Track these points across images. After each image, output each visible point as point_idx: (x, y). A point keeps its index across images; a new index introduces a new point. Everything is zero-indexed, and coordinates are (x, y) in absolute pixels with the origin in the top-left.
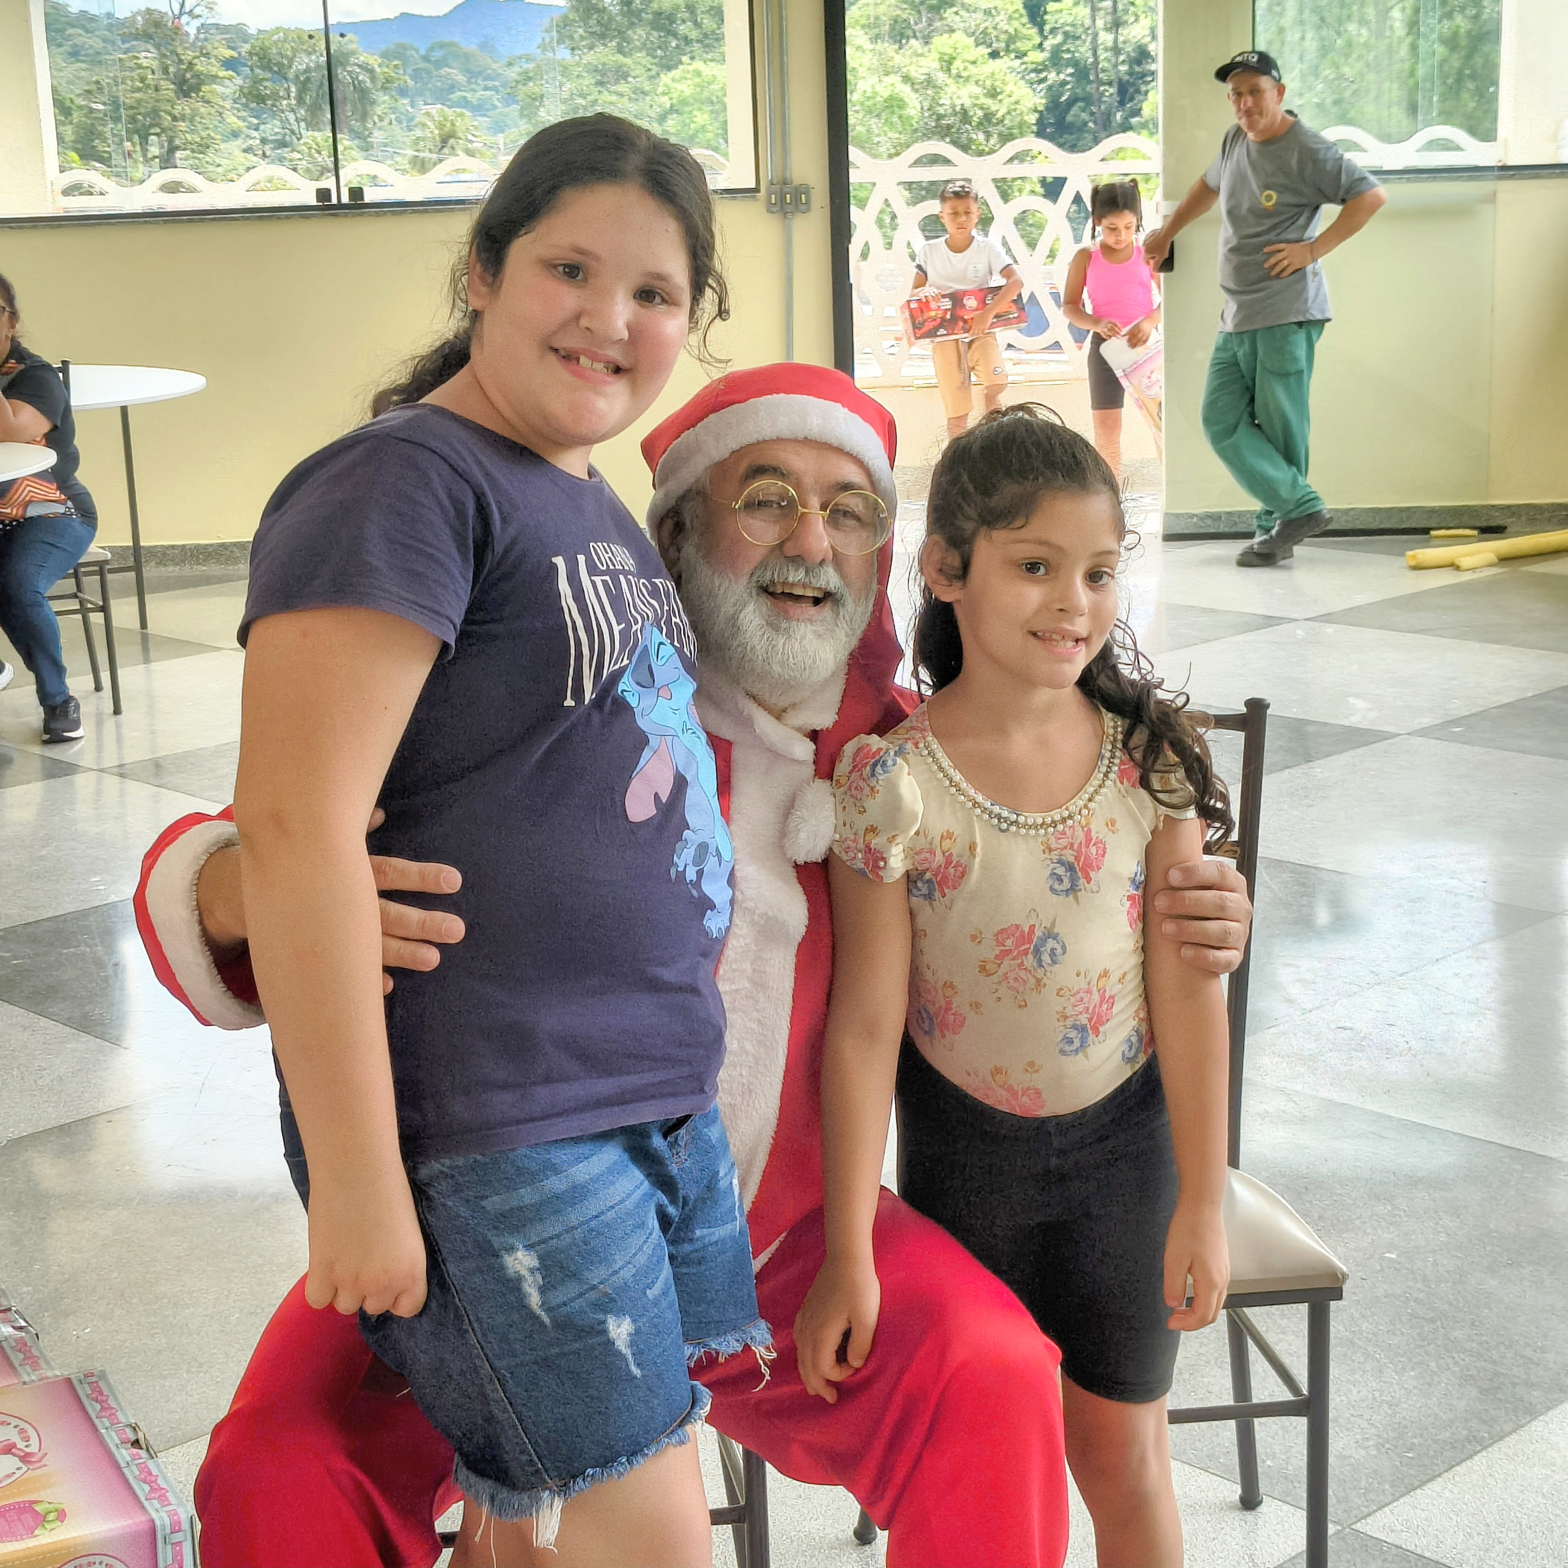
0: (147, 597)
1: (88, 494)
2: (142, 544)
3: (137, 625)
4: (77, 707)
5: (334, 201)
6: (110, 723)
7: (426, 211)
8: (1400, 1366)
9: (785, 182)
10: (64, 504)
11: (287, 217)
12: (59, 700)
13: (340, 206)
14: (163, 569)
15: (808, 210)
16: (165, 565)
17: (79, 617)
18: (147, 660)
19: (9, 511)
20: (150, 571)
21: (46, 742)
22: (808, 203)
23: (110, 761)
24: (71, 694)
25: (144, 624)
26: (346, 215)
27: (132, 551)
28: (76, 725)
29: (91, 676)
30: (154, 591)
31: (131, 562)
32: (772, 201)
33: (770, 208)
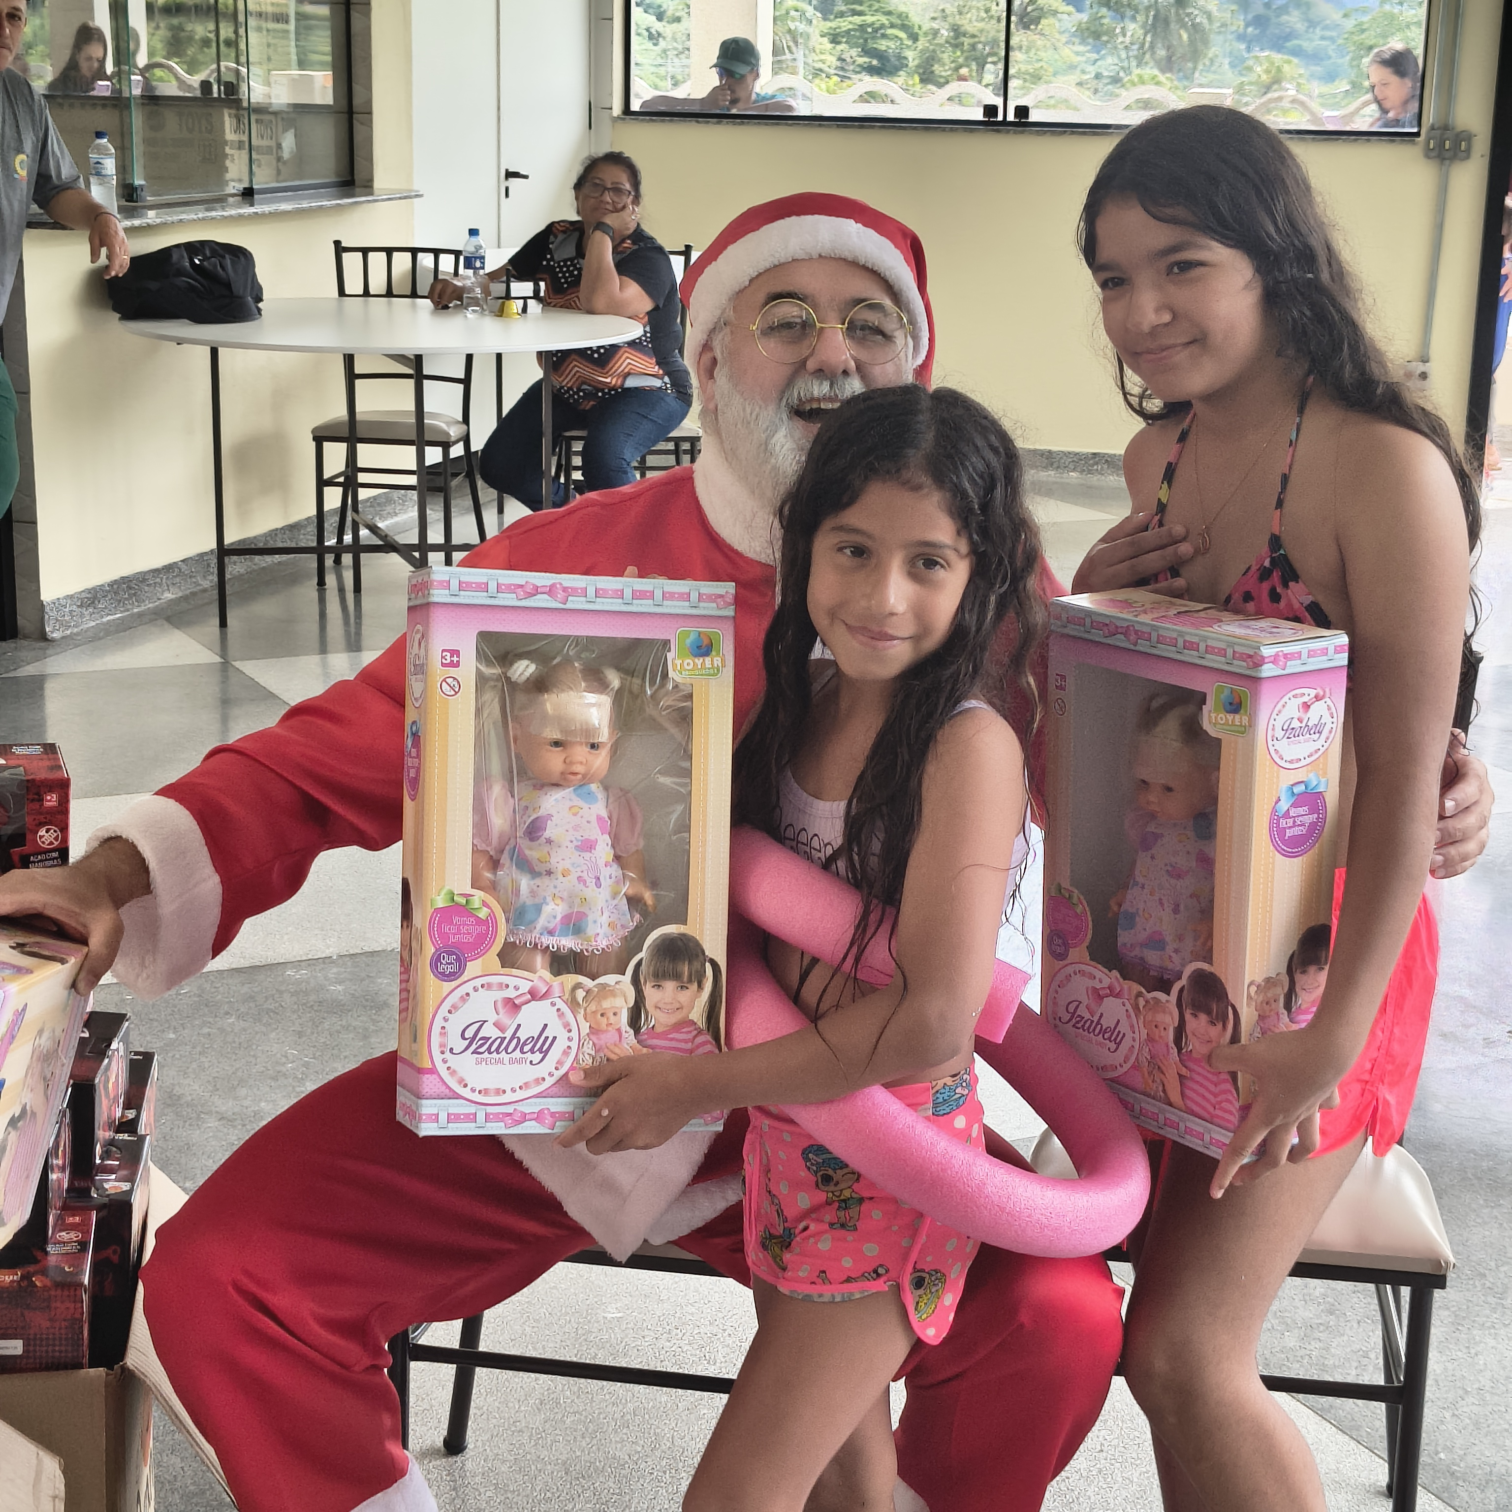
5: (1000, 118)
7: (1084, 133)
9: (1446, 128)
10: (662, 379)
11: (952, 130)
13: (1004, 122)
15: (1468, 157)
19: (608, 380)
22: (1468, 150)
26: (1008, 132)
32: (1431, 146)
33: (1428, 153)
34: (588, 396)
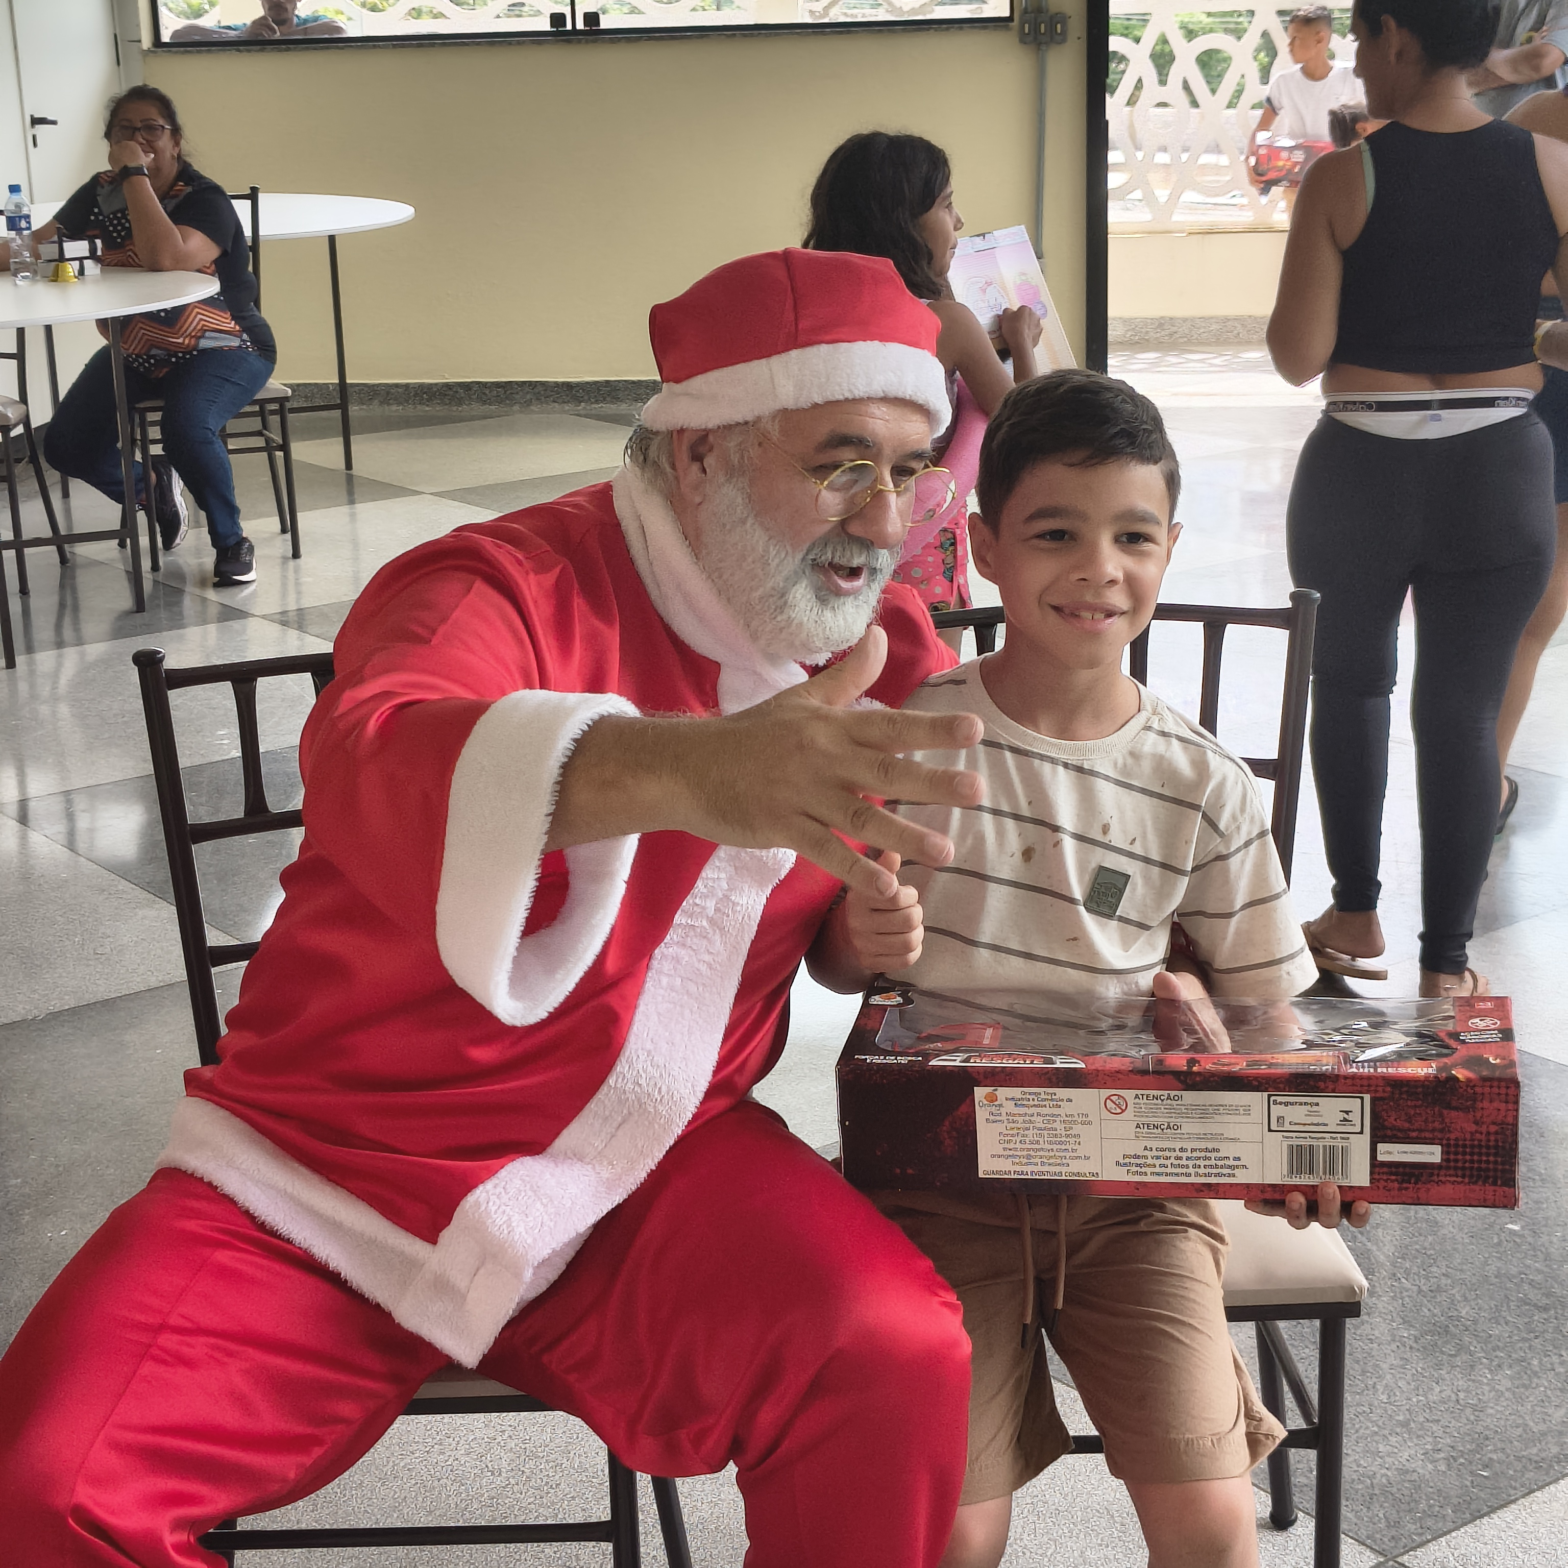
0: (352, 438)
2: (348, 381)
3: (342, 465)
4: (251, 549)
5: (569, 27)
6: (287, 566)
8: (1494, 1363)
9: (1039, 10)
10: (240, 337)
11: (519, 43)
12: (232, 541)
13: (574, 32)
14: (387, 408)
15: (1064, 41)
16: (389, 404)
18: (352, 502)
19: (182, 341)
20: (354, 410)
21: (216, 585)
22: (1064, 33)
23: (274, 607)
24: (244, 535)
25: (349, 465)
26: (579, 41)
27: (338, 388)
28: (248, 568)
30: (359, 432)
31: (333, 400)
32: (1027, 31)
33: (1023, 39)
34: (160, 363)
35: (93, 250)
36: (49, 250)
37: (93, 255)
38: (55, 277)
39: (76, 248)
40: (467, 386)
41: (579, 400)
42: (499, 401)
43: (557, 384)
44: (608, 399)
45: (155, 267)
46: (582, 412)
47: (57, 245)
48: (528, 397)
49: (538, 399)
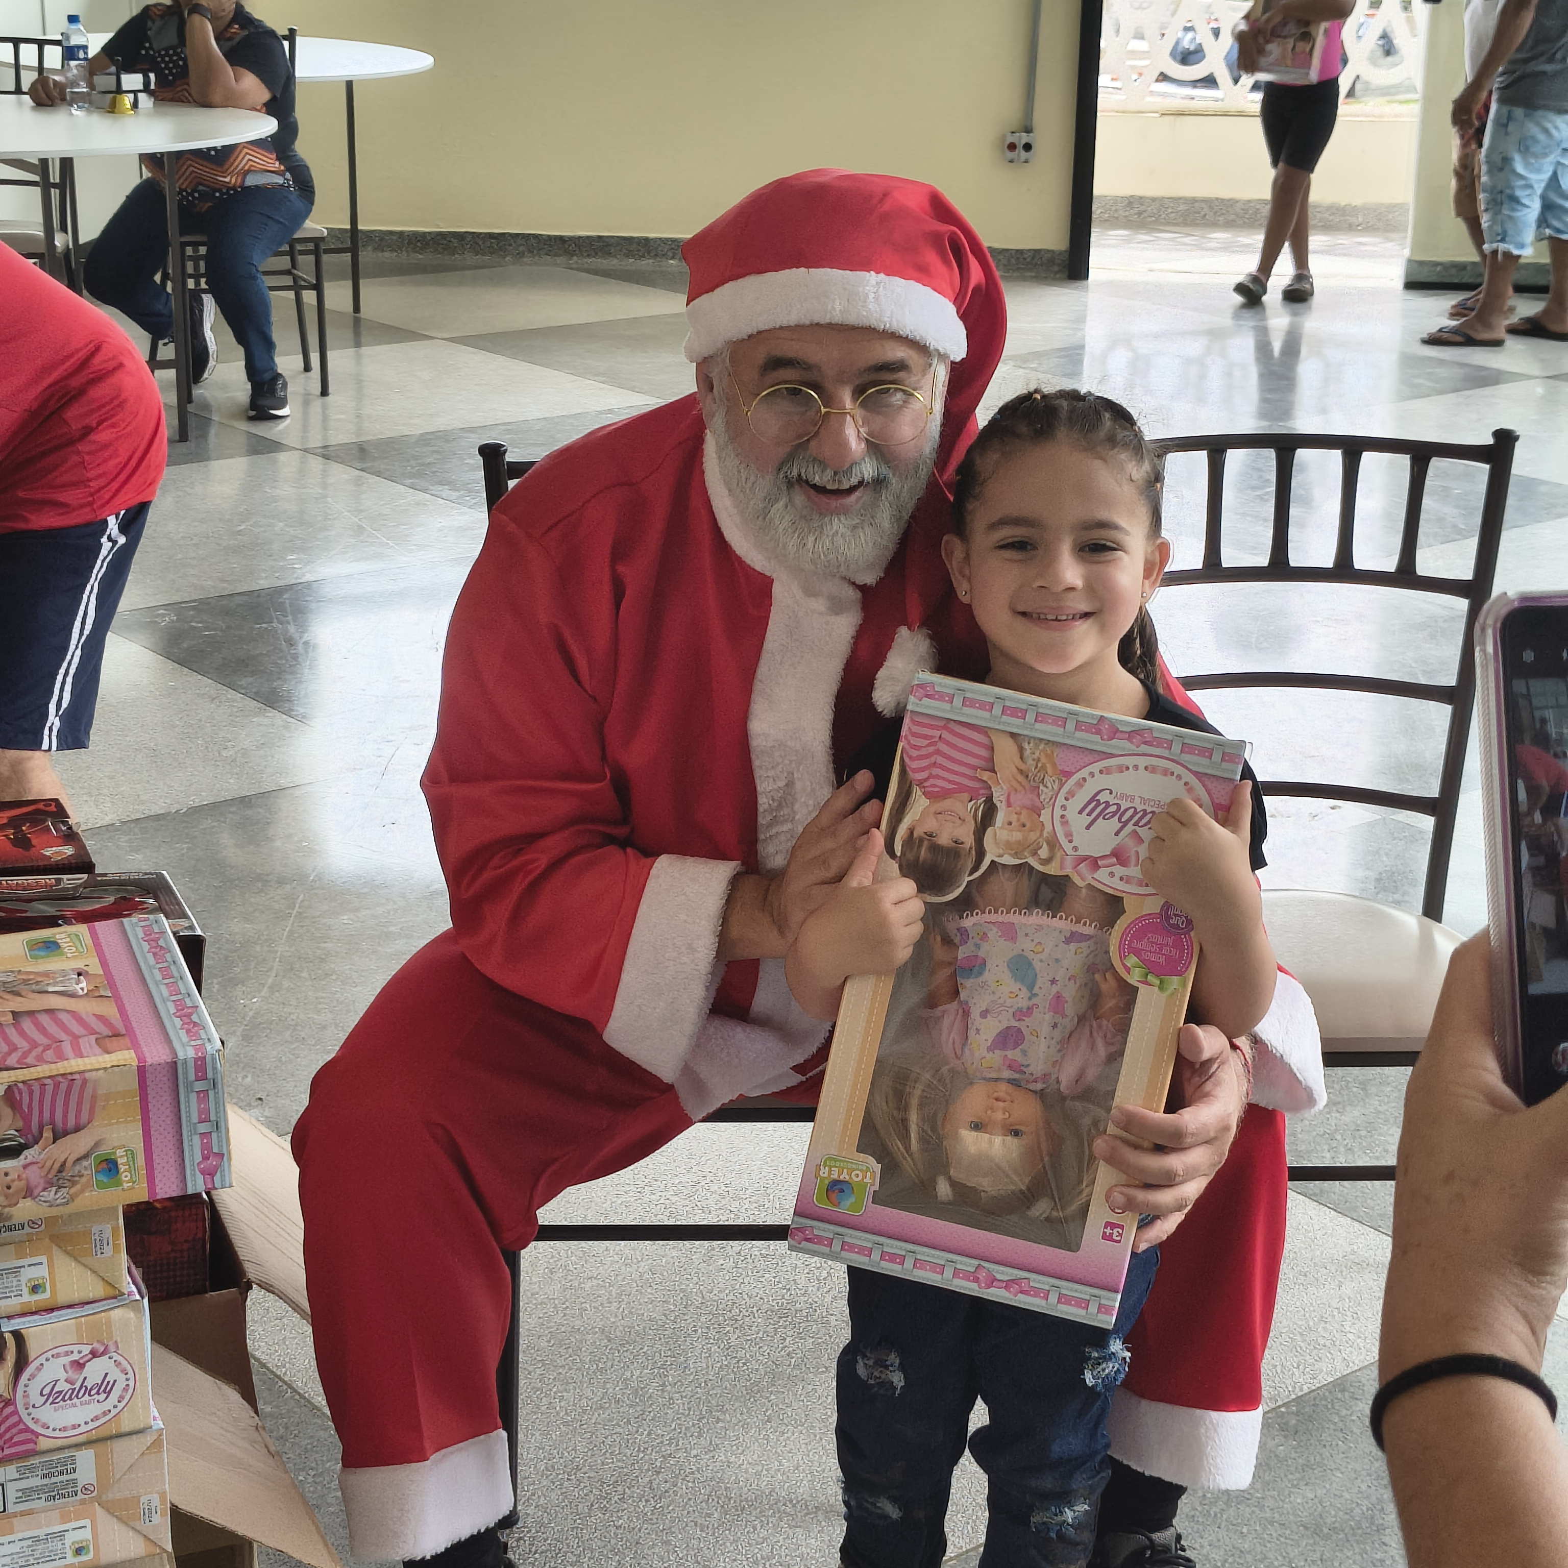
0: (361, 281)
1: (306, 168)
2: (360, 227)
3: (350, 308)
4: (285, 385)
6: (318, 403)
10: (284, 175)
12: (267, 376)
14: (380, 255)
16: (383, 251)
17: (291, 294)
18: (358, 344)
20: (366, 256)
21: (251, 419)
23: (315, 441)
24: (279, 371)
25: (357, 308)
27: (349, 234)
28: (282, 404)
29: (300, 357)
30: (368, 276)
31: (348, 244)
34: (205, 197)
35: (147, 83)
36: (105, 81)
37: (146, 89)
38: (112, 109)
39: (131, 81)
40: (460, 236)
41: (571, 254)
42: (492, 251)
43: (550, 237)
44: (599, 254)
45: (206, 104)
46: (574, 266)
47: (114, 77)
48: (521, 249)
49: (531, 252)
